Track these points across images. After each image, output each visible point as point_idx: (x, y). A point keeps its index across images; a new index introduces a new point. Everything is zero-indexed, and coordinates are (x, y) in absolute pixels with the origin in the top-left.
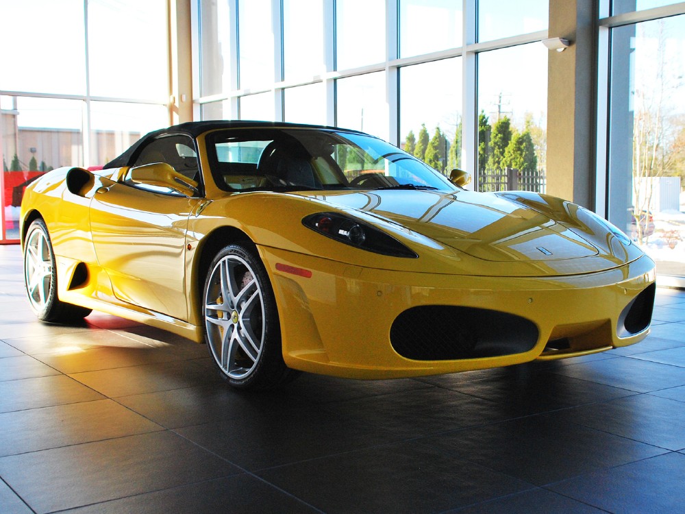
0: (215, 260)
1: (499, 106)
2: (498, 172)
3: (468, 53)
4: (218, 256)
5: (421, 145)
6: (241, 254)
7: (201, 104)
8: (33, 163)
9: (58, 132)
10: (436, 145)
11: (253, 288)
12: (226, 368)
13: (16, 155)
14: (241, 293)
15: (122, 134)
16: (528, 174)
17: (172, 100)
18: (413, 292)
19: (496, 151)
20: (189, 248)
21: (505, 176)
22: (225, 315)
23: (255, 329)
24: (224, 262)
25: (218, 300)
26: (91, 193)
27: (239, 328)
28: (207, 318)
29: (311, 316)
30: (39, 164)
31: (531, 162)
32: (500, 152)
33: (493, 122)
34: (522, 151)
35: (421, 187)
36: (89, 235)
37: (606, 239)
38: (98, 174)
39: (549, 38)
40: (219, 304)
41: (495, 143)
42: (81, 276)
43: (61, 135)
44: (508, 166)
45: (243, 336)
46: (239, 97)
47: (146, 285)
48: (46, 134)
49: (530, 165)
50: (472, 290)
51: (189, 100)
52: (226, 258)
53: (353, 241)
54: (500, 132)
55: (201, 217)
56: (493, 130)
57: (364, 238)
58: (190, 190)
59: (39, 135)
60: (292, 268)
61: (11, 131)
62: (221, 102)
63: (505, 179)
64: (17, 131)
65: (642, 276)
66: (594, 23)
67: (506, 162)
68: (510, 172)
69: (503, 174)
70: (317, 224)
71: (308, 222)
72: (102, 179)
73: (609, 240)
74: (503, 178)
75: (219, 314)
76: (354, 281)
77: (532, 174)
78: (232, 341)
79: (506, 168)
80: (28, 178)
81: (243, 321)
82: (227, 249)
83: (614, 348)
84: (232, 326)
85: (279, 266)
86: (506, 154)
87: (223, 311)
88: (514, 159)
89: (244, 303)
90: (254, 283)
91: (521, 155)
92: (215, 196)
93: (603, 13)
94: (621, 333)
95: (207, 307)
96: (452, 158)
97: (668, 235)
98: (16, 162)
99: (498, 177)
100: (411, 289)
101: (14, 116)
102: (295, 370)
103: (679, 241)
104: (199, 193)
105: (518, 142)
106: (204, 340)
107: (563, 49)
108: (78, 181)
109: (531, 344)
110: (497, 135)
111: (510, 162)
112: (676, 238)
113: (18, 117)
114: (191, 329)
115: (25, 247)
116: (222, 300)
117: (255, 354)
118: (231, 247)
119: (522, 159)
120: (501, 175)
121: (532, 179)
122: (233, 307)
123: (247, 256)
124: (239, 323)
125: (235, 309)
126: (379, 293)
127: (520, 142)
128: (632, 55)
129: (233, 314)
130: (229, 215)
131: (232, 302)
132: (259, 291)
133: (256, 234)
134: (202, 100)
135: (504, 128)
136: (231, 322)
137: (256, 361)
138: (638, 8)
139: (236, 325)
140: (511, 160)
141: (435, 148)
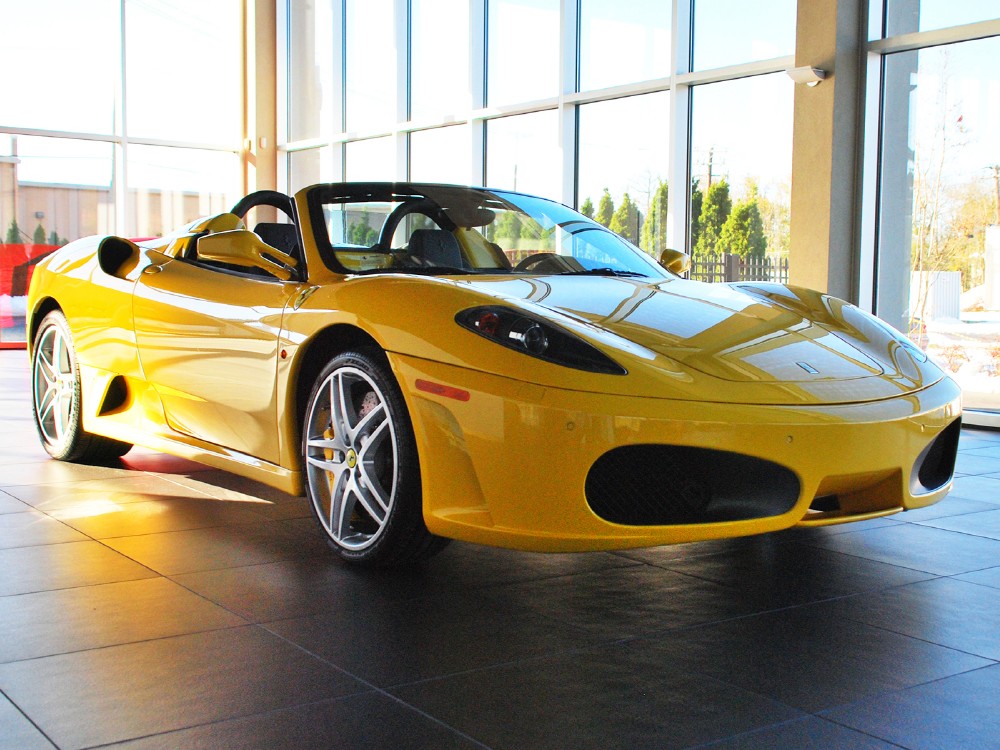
0: (322, 374)
1: (710, 166)
2: (711, 258)
3: (679, 85)
4: (326, 370)
5: (602, 218)
6: (362, 365)
7: (289, 152)
8: (40, 232)
9: (79, 190)
10: (622, 218)
11: (380, 416)
12: (337, 533)
13: (14, 221)
14: (361, 424)
15: (172, 195)
16: (754, 263)
17: (247, 146)
18: (617, 425)
19: (709, 230)
20: (284, 355)
21: (721, 264)
22: (336, 455)
23: (382, 477)
24: (336, 377)
25: (326, 433)
26: (135, 273)
27: (358, 475)
28: (309, 459)
29: (467, 458)
30: (48, 235)
31: (758, 246)
32: (714, 230)
33: (705, 189)
34: (746, 229)
35: (623, 272)
36: (131, 336)
37: (888, 349)
38: (144, 247)
39: (797, 66)
40: (328, 440)
41: (708, 218)
42: (117, 397)
43: (81, 193)
44: (725, 251)
45: (363, 486)
46: (344, 143)
47: (214, 409)
48: (59, 193)
49: (755, 250)
50: (697, 423)
51: (272, 146)
52: (340, 371)
53: (531, 349)
54: (714, 203)
55: (300, 311)
56: (706, 200)
57: (546, 344)
58: (286, 271)
59: (51, 193)
60: (440, 387)
61: (8, 187)
62: (317, 151)
63: (719, 269)
64: (17, 187)
65: (942, 407)
66: (860, 48)
67: (723, 244)
68: (729, 258)
69: (719, 261)
70: (477, 324)
71: (465, 319)
72: (149, 253)
73: (893, 350)
74: (718, 267)
75: (327, 454)
76: (531, 407)
77: (760, 262)
78: (346, 494)
79: (723, 254)
80: (31, 255)
81: (364, 465)
82: (341, 358)
83: (905, 510)
84: (347, 472)
85: (420, 384)
86: (723, 232)
87: (333, 450)
88: (734, 240)
89: (365, 437)
90: (382, 410)
91: (744, 235)
92: (325, 280)
93: (874, 33)
94: (914, 489)
95: (310, 443)
96: (647, 238)
97: (950, 352)
98: (14, 231)
99: (711, 266)
100: (613, 420)
101: (13, 165)
102: (440, 537)
103: (965, 362)
104: (299, 275)
105: (739, 217)
106: (303, 492)
107: (816, 83)
108: (116, 256)
109: (789, 504)
110: (710, 206)
111: (729, 244)
112: (961, 356)
113: (19, 166)
114: (283, 476)
115: (34, 351)
116: (332, 433)
117: (381, 512)
118: (347, 356)
119: (745, 241)
120: (716, 264)
121: (760, 270)
122: (349, 444)
123: (371, 369)
124: (357, 468)
125: (353, 446)
126: (571, 426)
127: (744, 215)
128: (912, 94)
129: (349, 454)
130: (342, 307)
131: (347, 436)
132: (388, 420)
133: (385, 336)
134: (290, 146)
135: (721, 196)
136: (345, 465)
137: (382, 524)
138: (923, 28)
139: (353, 471)
140: (730, 242)
141: (623, 223)
